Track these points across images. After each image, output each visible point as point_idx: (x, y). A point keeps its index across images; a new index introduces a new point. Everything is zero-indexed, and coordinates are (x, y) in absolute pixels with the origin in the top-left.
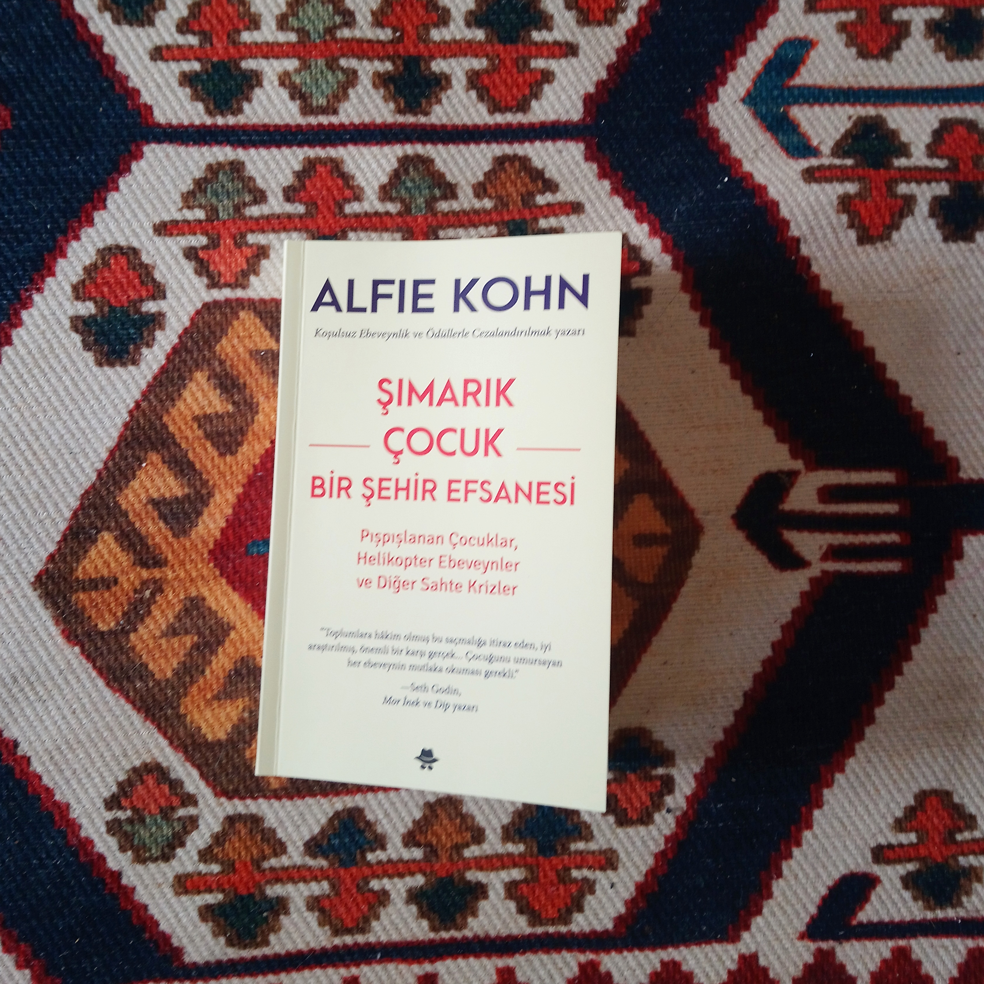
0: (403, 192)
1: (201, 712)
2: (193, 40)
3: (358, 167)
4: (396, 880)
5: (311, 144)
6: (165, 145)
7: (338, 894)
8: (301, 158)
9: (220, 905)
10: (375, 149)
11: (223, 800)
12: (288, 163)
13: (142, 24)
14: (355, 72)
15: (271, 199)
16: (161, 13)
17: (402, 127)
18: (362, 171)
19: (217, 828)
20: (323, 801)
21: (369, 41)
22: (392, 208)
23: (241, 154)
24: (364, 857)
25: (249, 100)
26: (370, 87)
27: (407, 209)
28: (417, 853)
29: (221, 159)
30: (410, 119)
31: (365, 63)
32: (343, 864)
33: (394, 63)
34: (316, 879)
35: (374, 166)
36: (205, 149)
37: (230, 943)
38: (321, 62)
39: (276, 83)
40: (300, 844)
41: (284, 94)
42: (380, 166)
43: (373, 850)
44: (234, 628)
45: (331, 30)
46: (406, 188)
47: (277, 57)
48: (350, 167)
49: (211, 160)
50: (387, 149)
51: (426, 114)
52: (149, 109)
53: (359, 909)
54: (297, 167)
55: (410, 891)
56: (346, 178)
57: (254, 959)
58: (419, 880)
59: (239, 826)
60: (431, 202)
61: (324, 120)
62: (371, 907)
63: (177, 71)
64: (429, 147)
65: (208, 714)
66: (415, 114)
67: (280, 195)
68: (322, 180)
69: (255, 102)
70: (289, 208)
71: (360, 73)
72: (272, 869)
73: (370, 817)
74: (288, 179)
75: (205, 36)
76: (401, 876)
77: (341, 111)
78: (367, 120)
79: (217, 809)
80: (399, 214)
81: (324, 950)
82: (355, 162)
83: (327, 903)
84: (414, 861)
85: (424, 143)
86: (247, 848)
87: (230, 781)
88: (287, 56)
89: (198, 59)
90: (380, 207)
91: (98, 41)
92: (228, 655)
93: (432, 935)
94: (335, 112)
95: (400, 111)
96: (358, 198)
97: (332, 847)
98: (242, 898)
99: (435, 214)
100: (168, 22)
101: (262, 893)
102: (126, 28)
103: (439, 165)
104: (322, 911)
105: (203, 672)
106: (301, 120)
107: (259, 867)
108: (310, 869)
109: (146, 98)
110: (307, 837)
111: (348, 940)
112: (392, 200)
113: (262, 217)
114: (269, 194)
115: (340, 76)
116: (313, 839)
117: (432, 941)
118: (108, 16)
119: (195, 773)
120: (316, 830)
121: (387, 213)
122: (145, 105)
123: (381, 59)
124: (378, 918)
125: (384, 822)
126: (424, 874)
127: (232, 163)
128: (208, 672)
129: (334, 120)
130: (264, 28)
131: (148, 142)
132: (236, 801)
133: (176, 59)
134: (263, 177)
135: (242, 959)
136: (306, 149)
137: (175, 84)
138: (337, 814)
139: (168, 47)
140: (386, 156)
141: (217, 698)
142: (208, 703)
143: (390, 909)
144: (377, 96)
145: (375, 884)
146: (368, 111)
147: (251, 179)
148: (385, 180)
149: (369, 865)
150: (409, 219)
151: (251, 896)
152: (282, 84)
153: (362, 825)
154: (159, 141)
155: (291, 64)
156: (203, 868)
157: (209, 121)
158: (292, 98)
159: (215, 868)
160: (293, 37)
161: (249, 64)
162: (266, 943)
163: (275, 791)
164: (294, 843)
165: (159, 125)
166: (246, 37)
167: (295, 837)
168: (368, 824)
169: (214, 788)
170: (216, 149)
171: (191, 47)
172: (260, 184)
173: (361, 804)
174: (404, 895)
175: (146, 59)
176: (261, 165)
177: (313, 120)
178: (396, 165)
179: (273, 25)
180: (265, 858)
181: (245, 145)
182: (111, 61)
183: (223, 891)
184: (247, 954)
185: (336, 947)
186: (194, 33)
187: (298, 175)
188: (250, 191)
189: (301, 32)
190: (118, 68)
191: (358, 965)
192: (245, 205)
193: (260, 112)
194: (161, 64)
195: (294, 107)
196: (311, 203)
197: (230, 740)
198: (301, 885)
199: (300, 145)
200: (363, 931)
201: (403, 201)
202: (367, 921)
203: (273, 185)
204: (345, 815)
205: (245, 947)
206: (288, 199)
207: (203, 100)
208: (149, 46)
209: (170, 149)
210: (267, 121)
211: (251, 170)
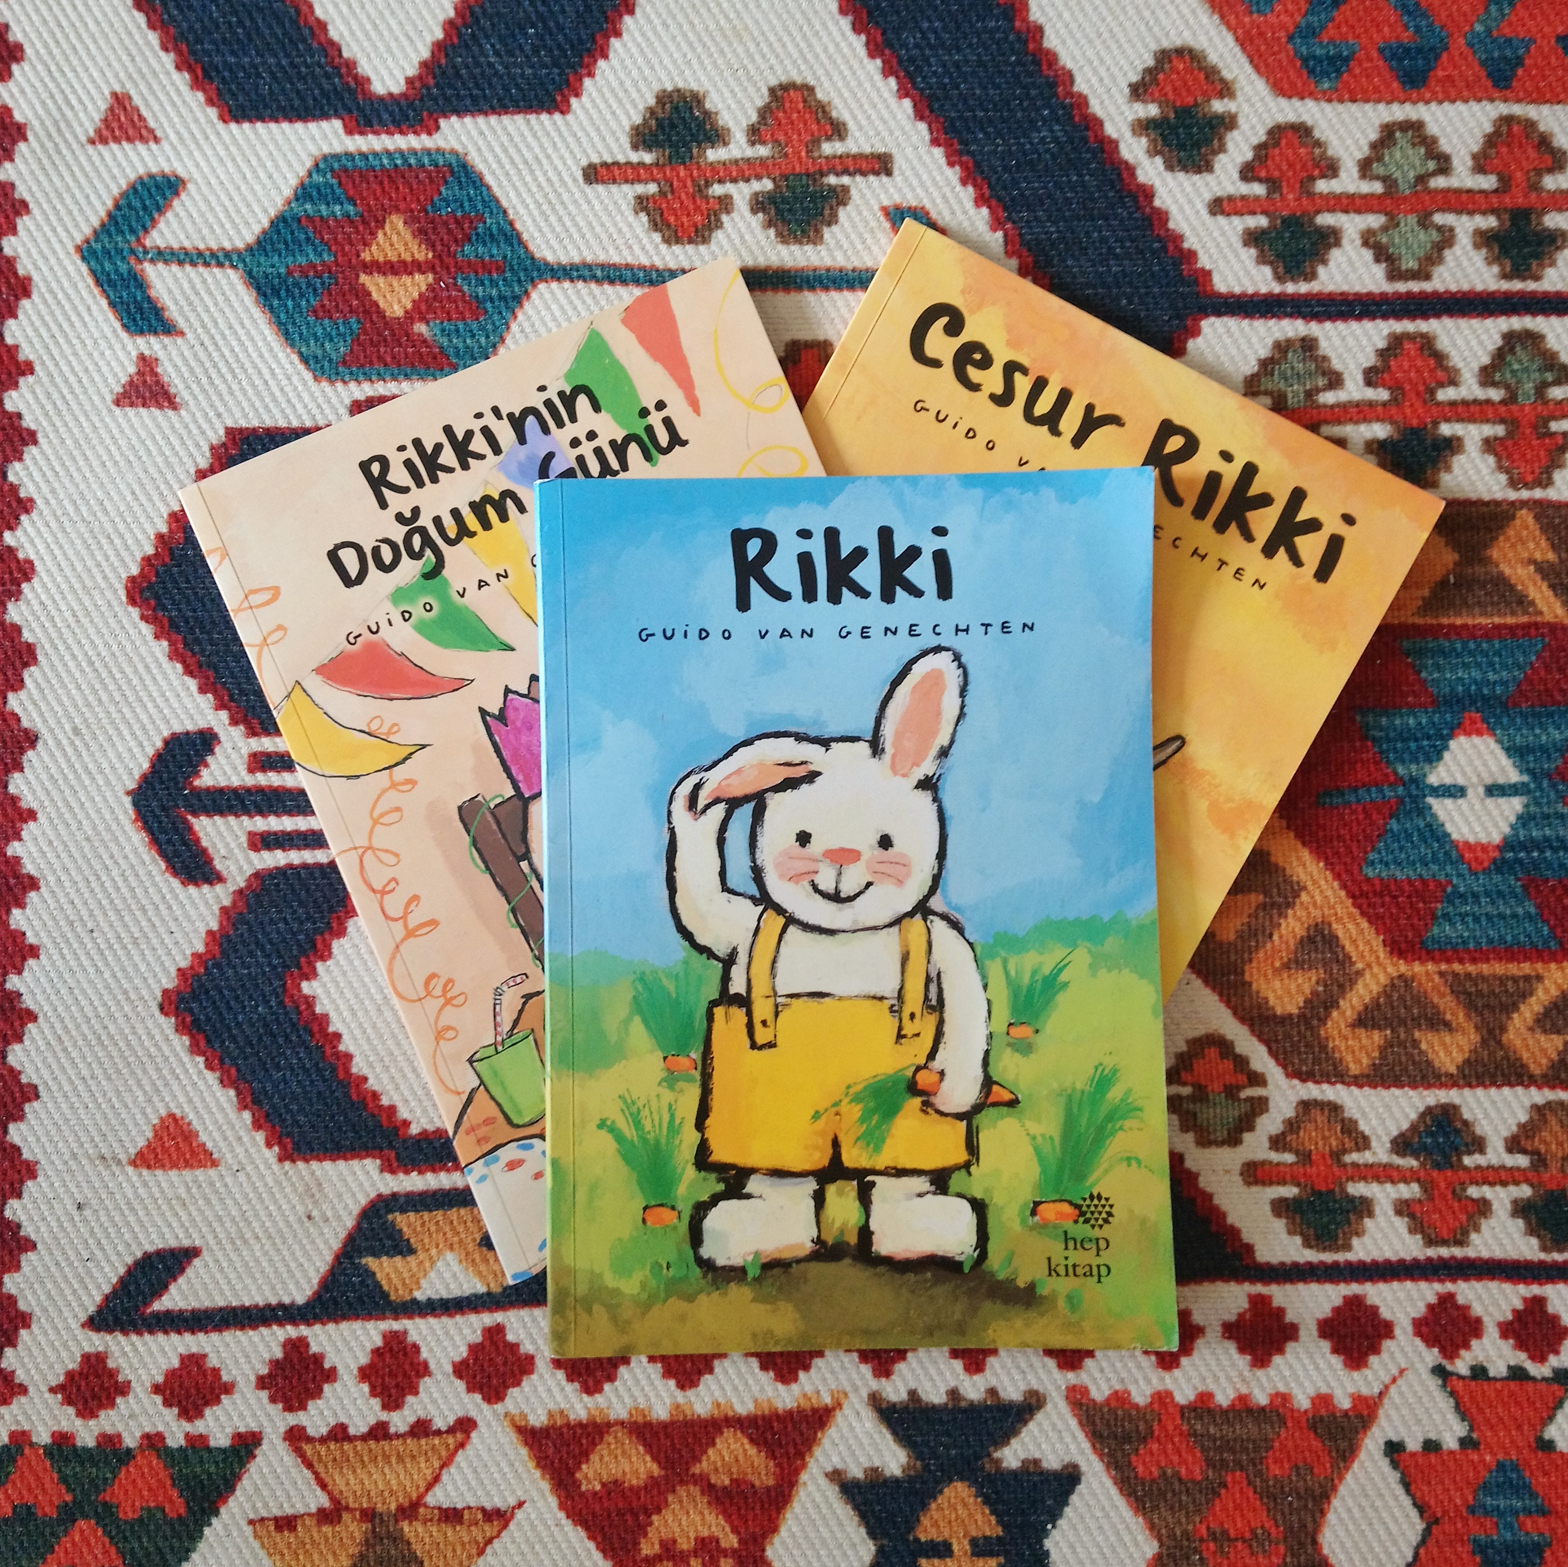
0: (1508, 375)
1: (1267, 980)
2: (1258, 189)
3: (1455, 345)
4: (1498, 1188)
5: (1398, 315)
6: (1225, 319)
7: (1431, 1199)
8: (1385, 332)
9: (1296, 1201)
10: (1475, 322)
11: (1296, 1082)
12: (1370, 339)
13: (1199, 171)
14: (1451, 229)
15: (1349, 384)
16: (1221, 156)
17: (1508, 296)
18: (1458, 349)
19: (1290, 1113)
20: (1411, 1093)
21: (1469, 191)
22: (1495, 395)
23: (1314, 329)
24: (1460, 1160)
25: (1325, 262)
26: (1469, 247)
27: (1511, 398)
28: (1522, 1161)
29: (1291, 334)
30: (1517, 286)
31: (1465, 218)
32: (1437, 1166)
33: (1499, 218)
34: (1406, 1181)
35: (1474, 343)
36: (1272, 322)
37: (1307, 1244)
38: (1412, 219)
39: (1358, 242)
40: (1386, 1140)
41: (1368, 255)
42: (1481, 343)
43: (1470, 1153)
44: (1305, 888)
45: (1422, 179)
46: (1513, 372)
47: (1358, 211)
48: (1443, 343)
49: (1279, 336)
50: (1489, 322)
51: (1537, 278)
52: (1207, 274)
53: (1456, 1218)
54: (1382, 344)
55: (1515, 1202)
56: (1440, 357)
57: (1336, 1264)
58: (1525, 1191)
59: (1316, 1113)
60: (1541, 389)
61: (1415, 286)
62: (1470, 1217)
63: (1240, 228)
64: (1540, 319)
65: (1277, 984)
66: (1524, 279)
67: (1360, 378)
68: (1410, 359)
69: (1331, 264)
70: (1371, 394)
71: (1458, 230)
72: (1355, 1165)
73: (1466, 1115)
74: (1369, 359)
75: (1273, 184)
76: (1504, 1184)
77: (1435, 276)
78: (1466, 287)
79: (1289, 1092)
80: (1503, 402)
81: (1416, 1262)
82: (1451, 338)
83: (1417, 1208)
84: (1518, 1169)
85: (1534, 314)
86: (1324, 1138)
87: (1303, 1061)
88: (1370, 210)
89: (1264, 212)
90: (1480, 393)
91: (1148, 193)
92: (1299, 919)
93: (1543, 1256)
94: (1428, 277)
95: (1505, 276)
96: (1453, 382)
97: (1424, 1147)
98: (1319, 1194)
99: (1546, 402)
100: (1230, 166)
101: (1343, 1190)
102: (1181, 176)
103: (1552, 343)
104: (1412, 1216)
105: (1271, 936)
106: (1389, 288)
107: (1339, 1160)
108: (1398, 1168)
109: (1204, 261)
110: (1395, 1133)
111: (1444, 1252)
112: (1494, 384)
113: (1338, 405)
114: (1346, 376)
115: (1435, 236)
116: (1402, 1135)
117: (1541, 1263)
118: (1159, 160)
119: (1262, 1050)
120: (1405, 1126)
121: (1488, 402)
122: (1203, 269)
123: (1484, 213)
124: (1477, 1229)
125: (1484, 1122)
126: (1532, 1185)
127: (1303, 339)
128: (1276, 937)
129: (1427, 287)
130: (1343, 174)
131: (1207, 316)
132: (1310, 1085)
133: (1239, 213)
134: (1340, 356)
135: (1322, 1263)
136: (1392, 322)
137: (1238, 244)
138: (1429, 1110)
139: (1230, 198)
140: (1487, 331)
141: (1287, 966)
142: (1277, 971)
143: (1493, 1222)
144: (1478, 258)
145: (1473, 1192)
146: (1466, 276)
147: (1325, 358)
148: (1486, 360)
149: (1466, 1169)
150: (1514, 408)
151: (1331, 1192)
152: (1366, 244)
153: (1459, 1125)
154: (1219, 314)
155: (1375, 221)
156: (1275, 1157)
157: (1277, 289)
158: (1377, 260)
159: (1289, 1158)
160: (1377, 187)
161: (1325, 219)
162: (1348, 1247)
163: (1356, 1077)
164: (1379, 1138)
165: (1220, 295)
166: (1322, 186)
167: (1380, 1131)
168: (1466, 1123)
169: (1284, 1067)
170: (1286, 323)
171: (1257, 198)
172: (1336, 364)
173: (1457, 1101)
174: (1509, 1206)
175: (1204, 212)
176: (1337, 341)
177: (1402, 287)
178: (1500, 343)
179: (1355, 171)
180: (1345, 1151)
181: (1319, 317)
182: (1162, 216)
183: (1298, 1185)
184: (1328, 1257)
185: (1429, 1259)
186: (1260, 180)
187: (1382, 353)
188: (1324, 374)
189: (1388, 181)
190: (1171, 225)
191: (1454, 1281)
192: (1318, 390)
193: (1338, 278)
194: (1221, 220)
195: (1379, 271)
196: (1396, 388)
197: (1302, 1016)
198: (1388, 1186)
199: (1385, 317)
200: (1461, 1243)
201: (1507, 387)
202: (1466, 1233)
203: (1352, 366)
204: (1438, 1111)
205: (1324, 1249)
206: (1369, 383)
207: (1271, 263)
208: (1208, 196)
209: (1231, 322)
210: (1345, 288)
211: (1325, 347)
